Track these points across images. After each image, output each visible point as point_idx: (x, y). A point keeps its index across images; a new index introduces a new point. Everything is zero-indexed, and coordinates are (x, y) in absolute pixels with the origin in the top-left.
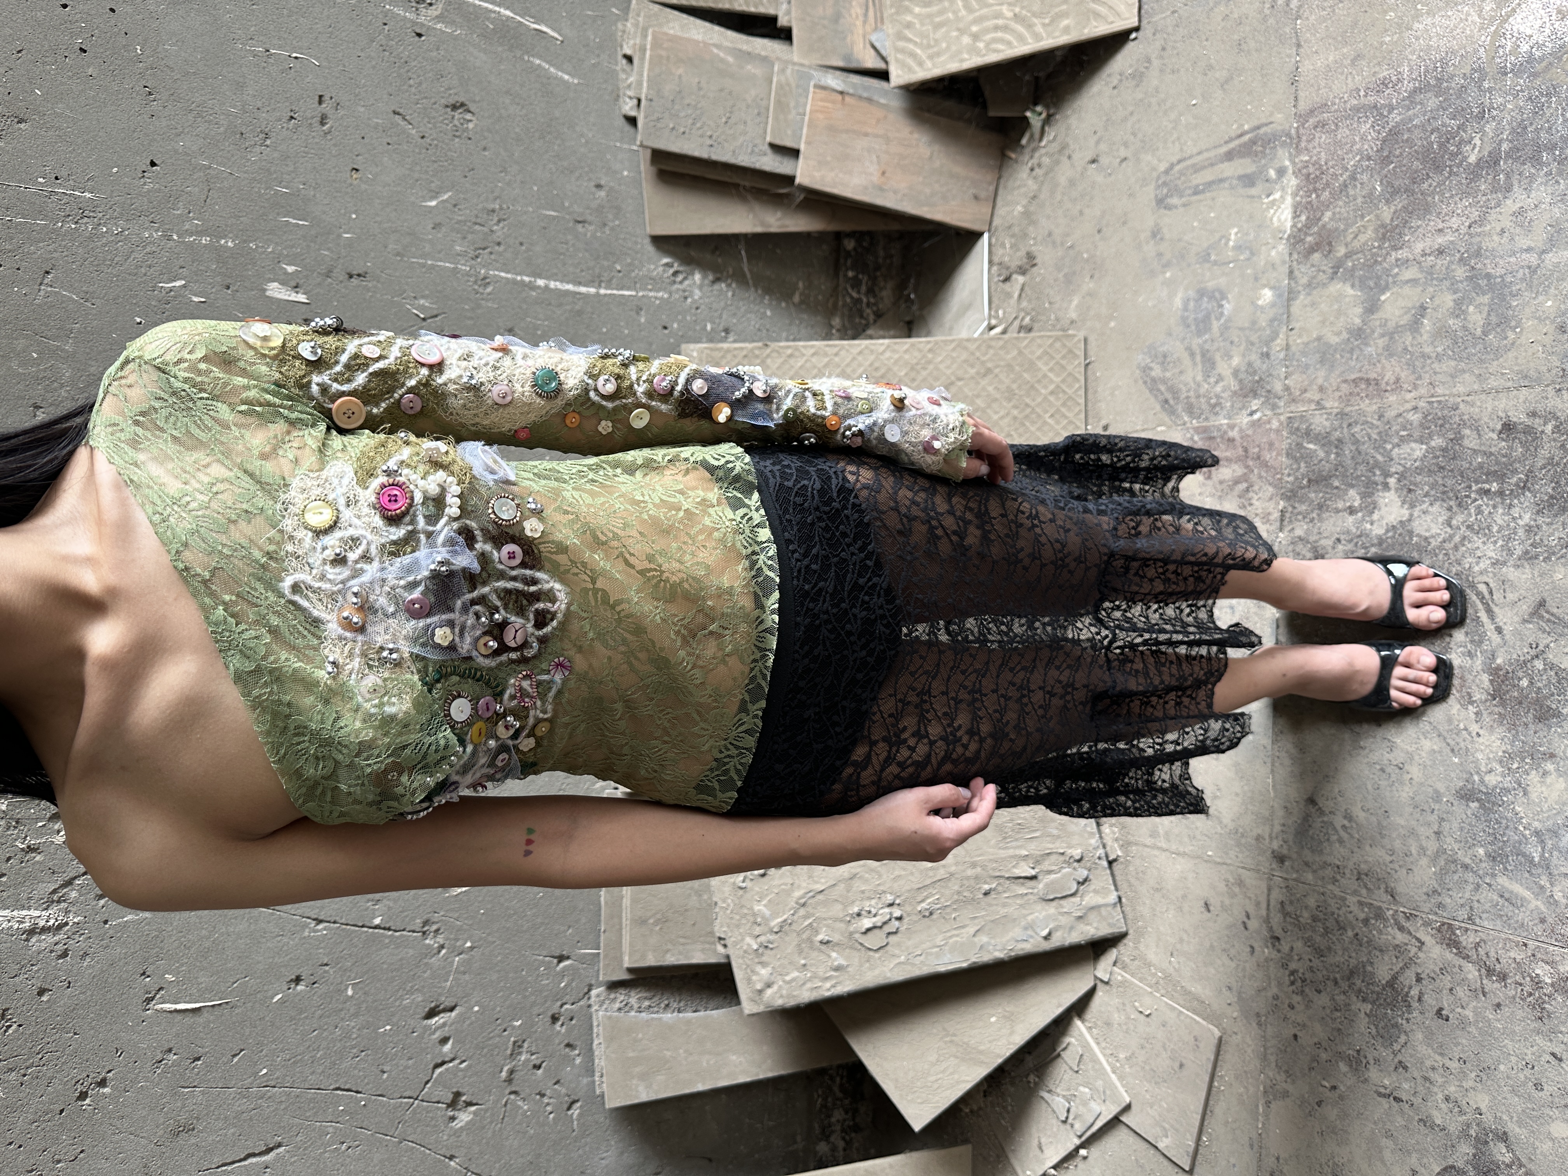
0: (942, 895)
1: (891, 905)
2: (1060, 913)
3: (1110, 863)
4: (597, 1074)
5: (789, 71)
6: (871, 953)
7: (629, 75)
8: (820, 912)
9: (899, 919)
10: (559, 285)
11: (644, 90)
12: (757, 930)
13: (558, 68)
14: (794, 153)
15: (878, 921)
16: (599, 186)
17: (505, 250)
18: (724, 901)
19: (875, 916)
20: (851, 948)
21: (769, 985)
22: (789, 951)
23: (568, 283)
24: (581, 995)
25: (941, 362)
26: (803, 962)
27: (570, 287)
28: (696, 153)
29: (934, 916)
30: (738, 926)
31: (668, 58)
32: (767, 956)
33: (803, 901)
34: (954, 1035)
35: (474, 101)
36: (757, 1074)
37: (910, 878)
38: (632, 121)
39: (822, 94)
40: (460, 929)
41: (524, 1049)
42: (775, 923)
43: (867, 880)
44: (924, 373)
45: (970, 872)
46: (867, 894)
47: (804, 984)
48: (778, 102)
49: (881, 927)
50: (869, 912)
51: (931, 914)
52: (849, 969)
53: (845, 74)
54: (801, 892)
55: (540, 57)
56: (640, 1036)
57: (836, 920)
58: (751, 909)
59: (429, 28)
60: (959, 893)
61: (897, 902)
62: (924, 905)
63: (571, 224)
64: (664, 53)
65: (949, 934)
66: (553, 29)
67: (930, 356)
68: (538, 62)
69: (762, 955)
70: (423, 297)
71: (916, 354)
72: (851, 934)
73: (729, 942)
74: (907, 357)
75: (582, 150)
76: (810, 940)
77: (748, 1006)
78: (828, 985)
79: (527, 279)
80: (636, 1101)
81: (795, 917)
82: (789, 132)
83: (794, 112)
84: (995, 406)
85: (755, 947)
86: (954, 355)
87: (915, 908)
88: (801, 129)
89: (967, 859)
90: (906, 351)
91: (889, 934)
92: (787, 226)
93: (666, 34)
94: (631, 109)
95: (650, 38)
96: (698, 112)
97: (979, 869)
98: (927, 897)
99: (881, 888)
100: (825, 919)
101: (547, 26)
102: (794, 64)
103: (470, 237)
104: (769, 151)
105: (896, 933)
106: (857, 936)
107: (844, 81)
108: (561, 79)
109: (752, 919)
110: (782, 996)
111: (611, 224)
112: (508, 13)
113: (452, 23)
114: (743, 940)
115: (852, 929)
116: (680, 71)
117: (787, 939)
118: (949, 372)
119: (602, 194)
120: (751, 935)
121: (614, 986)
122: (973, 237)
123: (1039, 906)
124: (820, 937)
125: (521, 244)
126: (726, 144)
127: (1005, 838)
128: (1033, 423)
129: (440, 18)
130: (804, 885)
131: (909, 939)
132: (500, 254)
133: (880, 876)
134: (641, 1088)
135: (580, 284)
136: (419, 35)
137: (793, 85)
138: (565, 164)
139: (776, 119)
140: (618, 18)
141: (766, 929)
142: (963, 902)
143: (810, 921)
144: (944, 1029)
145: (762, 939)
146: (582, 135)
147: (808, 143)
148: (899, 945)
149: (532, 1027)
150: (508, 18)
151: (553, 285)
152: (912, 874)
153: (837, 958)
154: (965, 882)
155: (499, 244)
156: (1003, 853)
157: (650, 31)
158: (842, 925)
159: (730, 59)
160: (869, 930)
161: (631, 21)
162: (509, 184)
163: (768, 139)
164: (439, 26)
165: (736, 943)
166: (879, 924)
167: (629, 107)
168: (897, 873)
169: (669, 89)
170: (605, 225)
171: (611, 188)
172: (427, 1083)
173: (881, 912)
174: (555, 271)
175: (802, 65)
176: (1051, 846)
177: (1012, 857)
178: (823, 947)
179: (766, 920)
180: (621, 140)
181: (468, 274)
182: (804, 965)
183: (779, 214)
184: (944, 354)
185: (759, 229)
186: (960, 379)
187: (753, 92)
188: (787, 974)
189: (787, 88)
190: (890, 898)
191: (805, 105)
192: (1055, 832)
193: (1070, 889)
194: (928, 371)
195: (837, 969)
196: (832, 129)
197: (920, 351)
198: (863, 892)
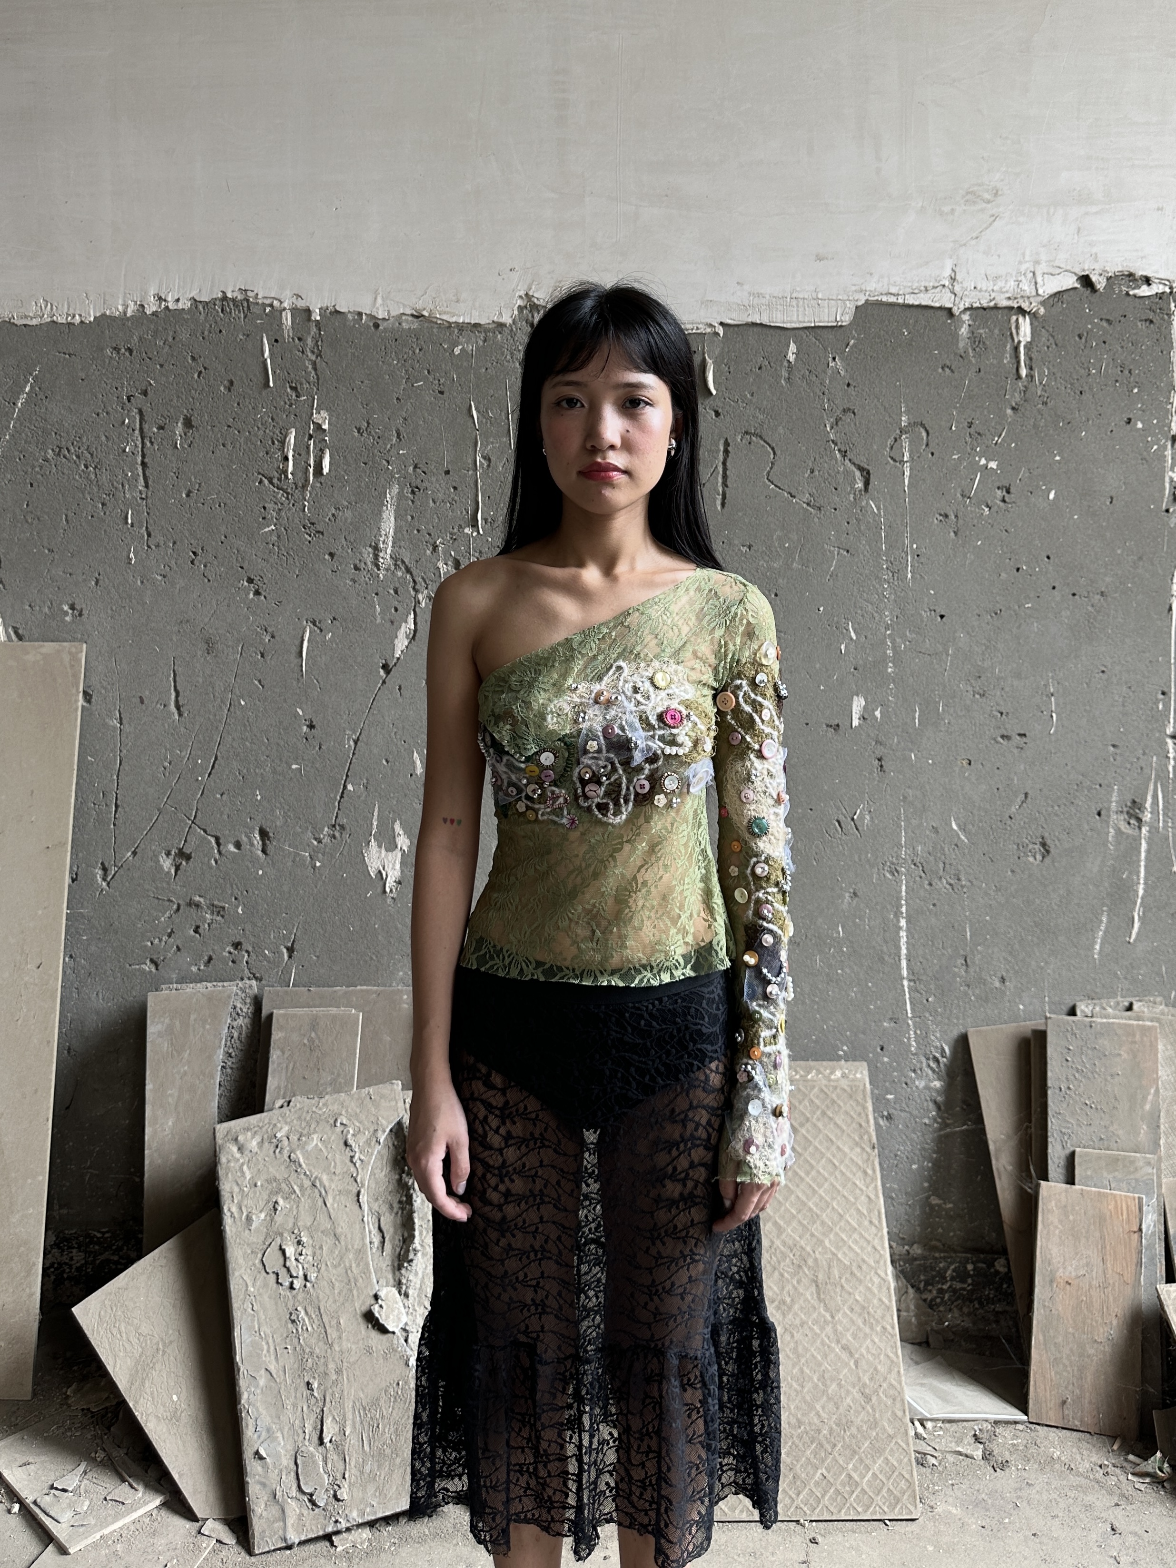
0: (311, 1335)
1: (306, 1277)
2: (281, 1471)
3: (328, 1538)
4: (179, 986)
5: (1150, 1171)
6: (260, 1256)
7: (1115, 1008)
8: (305, 1203)
9: (291, 1287)
10: (904, 940)
11: (1099, 1020)
12: (294, 1138)
13: (1103, 939)
14: (1070, 1180)
15: (292, 1263)
16: (1003, 980)
17: (926, 890)
18: (325, 1104)
19: (296, 1260)
20: (267, 1234)
21: (240, 1149)
22: (271, 1169)
23: (907, 949)
24: (254, 971)
25: (873, 1341)
26: (259, 1184)
27: (904, 951)
28: (1049, 1074)
29: (290, 1325)
30: (299, 1118)
31: (1135, 1043)
32: (268, 1148)
33: (318, 1185)
34: (164, 1352)
35: (1053, 862)
36: (150, 1149)
37: (331, 1300)
38: (1072, 1012)
39: (1135, 1208)
40: (332, 856)
41: (215, 917)
42: (300, 1156)
43: (332, 1252)
44: (860, 1322)
45: (332, 1366)
46: (318, 1252)
47: (238, 1184)
48: (1116, 1160)
49: (285, 1266)
50: (301, 1254)
51: (293, 1321)
52: (247, 1231)
53: (1163, 1237)
54: (327, 1183)
55: (1109, 921)
56: (208, 1027)
57: (296, 1218)
58: (315, 1132)
59: (1107, 822)
60: (312, 1353)
61: (308, 1284)
62: (302, 1314)
63: (962, 952)
64: (1138, 1037)
65: (271, 1341)
66: (1138, 934)
67: (878, 1329)
68: (1104, 919)
69: (271, 1142)
70: (872, 818)
71: (879, 1312)
72: (281, 1235)
73: (285, 1109)
74: (875, 1301)
75: (1033, 963)
76: (279, 1191)
77: (222, 1129)
78: (234, 1209)
79: (904, 909)
80: (149, 1022)
81: (302, 1176)
82: (1089, 1173)
83: (1110, 1177)
84: (831, 1405)
85: (279, 1135)
86: (882, 1357)
87: (300, 1304)
88: (1095, 1186)
89: (345, 1364)
90: (880, 1300)
91: (277, 1274)
92: (1000, 1178)
93: (1156, 1039)
94: (1082, 1011)
95: (1149, 1023)
96: (1089, 1074)
97: (334, 1377)
98: (310, 1317)
99: (323, 1268)
100: (298, 1207)
101: (1140, 928)
102: (1159, 1177)
103: (932, 858)
104: (1068, 1152)
105: (278, 1282)
106: (278, 1240)
107: (1153, 1233)
108: (1094, 943)
109: (305, 1132)
110: (229, 1161)
111: (970, 992)
112: (1141, 892)
113: (1118, 843)
114: (286, 1123)
115: (285, 1235)
116: (1125, 1056)
117: (283, 1168)
118: (863, 1350)
119: (997, 984)
120: (290, 1131)
121: (257, 1003)
122: (1021, 1402)
123: (290, 1447)
124: (281, 1201)
125: (934, 905)
126: (1065, 1106)
127: (364, 1409)
128: (815, 1453)
129: (1119, 831)
130: (333, 1186)
131: (270, 1297)
132: (922, 886)
133: (335, 1267)
134: (159, 1027)
135: (909, 960)
136: (1099, 814)
137: (1138, 1175)
138: (1017, 946)
139: (1099, 1158)
140: (1167, 998)
141: (294, 1146)
142: (302, 1356)
143: (298, 1192)
144: (171, 1342)
145: (286, 1142)
146: (1046, 963)
147: (1082, 1192)
148: (265, 1285)
149: (234, 924)
150: (1137, 892)
151: (903, 934)
152: (335, 1301)
153: (260, 1218)
154: (322, 1360)
155: (930, 884)
156: (349, 1405)
157: (1157, 1024)
158: (291, 1225)
159: (1148, 1107)
160: (283, 1252)
161: (1166, 1010)
162: (986, 894)
163: (1078, 1150)
164: (1111, 830)
165: (284, 1116)
166: (288, 1264)
167: (1083, 1008)
168: (337, 1284)
169: (1104, 1043)
170: (968, 986)
171: (1004, 993)
172: (205, 831)
173: (300, 1266)
174: (916, 936)
175: (1160, 1186)
176: (353, 1463)
177: (344, 1416)
178: (271, 1205)
179: (302, 1147)
180: (1051, 1003)
181: (898, 857)
182: (256, 1185)
183: (1010, 1168)
184: (882, 1345)
185: (992, 1147)
186: (856, 1363)
187: (1121, 1132)
188: (249, 1168)
189: (1132, 1169)
190: (312, 1276)
191: (1120, 1190)
192: (367, 1468)
193: (306, 1484)
194: (862, 1325)
195: (249, 1219)
196: (1101, 1220)
197: (883, 1317)
198: (321, 1248)
